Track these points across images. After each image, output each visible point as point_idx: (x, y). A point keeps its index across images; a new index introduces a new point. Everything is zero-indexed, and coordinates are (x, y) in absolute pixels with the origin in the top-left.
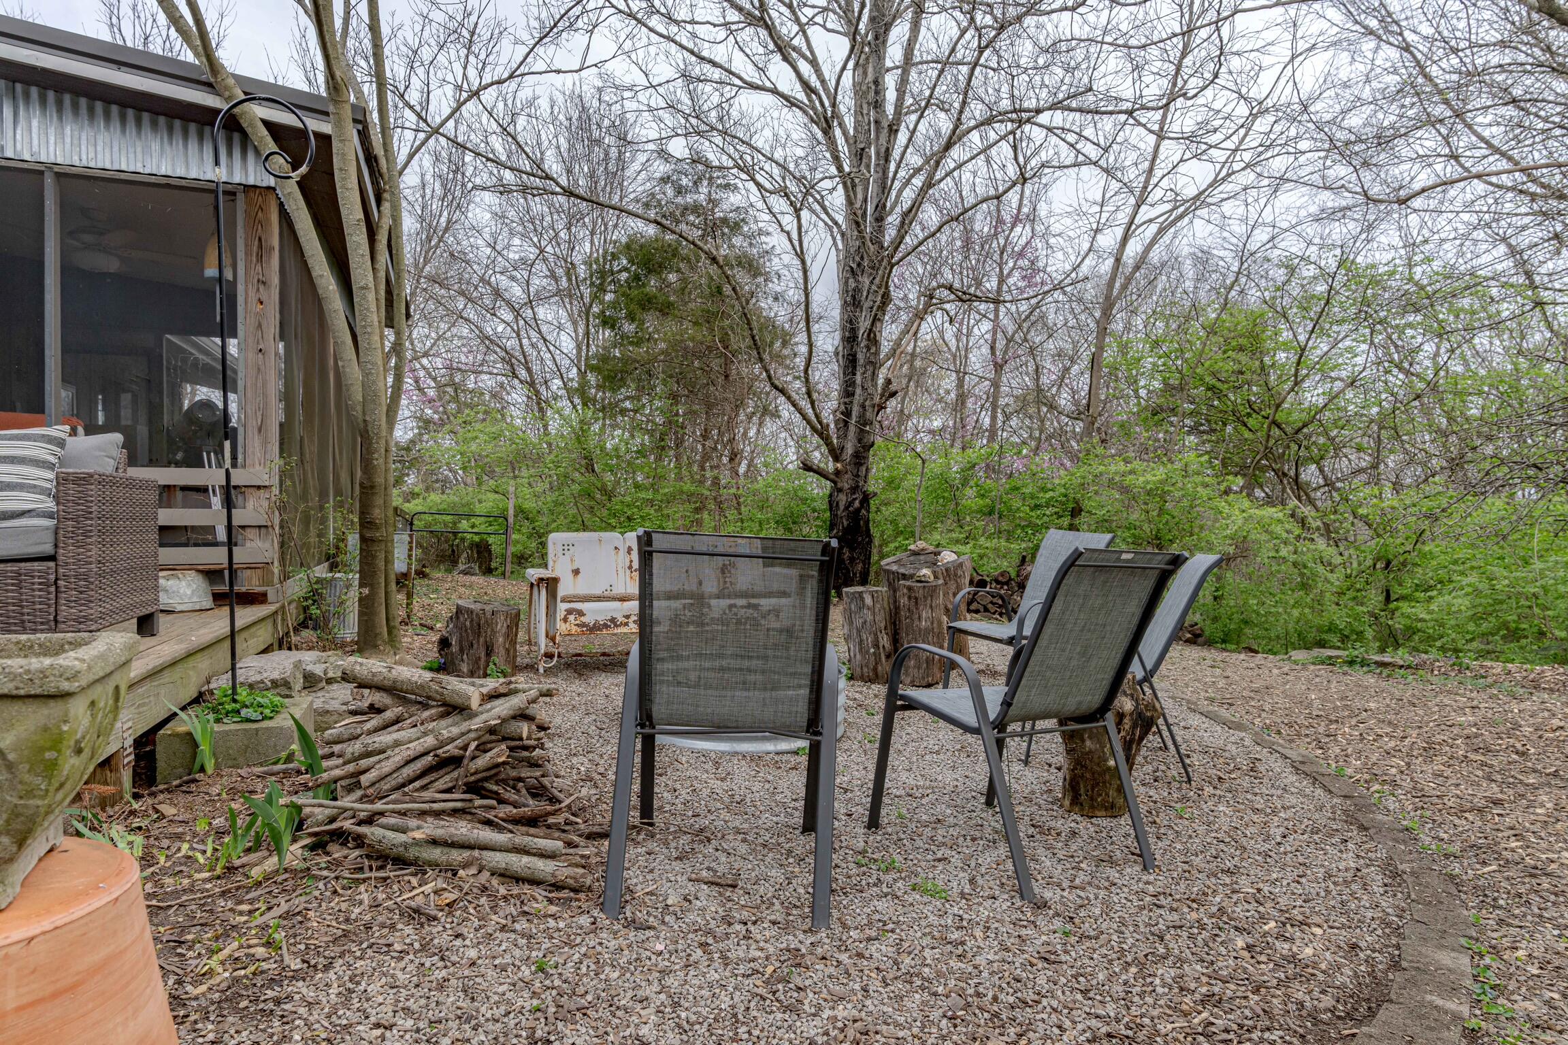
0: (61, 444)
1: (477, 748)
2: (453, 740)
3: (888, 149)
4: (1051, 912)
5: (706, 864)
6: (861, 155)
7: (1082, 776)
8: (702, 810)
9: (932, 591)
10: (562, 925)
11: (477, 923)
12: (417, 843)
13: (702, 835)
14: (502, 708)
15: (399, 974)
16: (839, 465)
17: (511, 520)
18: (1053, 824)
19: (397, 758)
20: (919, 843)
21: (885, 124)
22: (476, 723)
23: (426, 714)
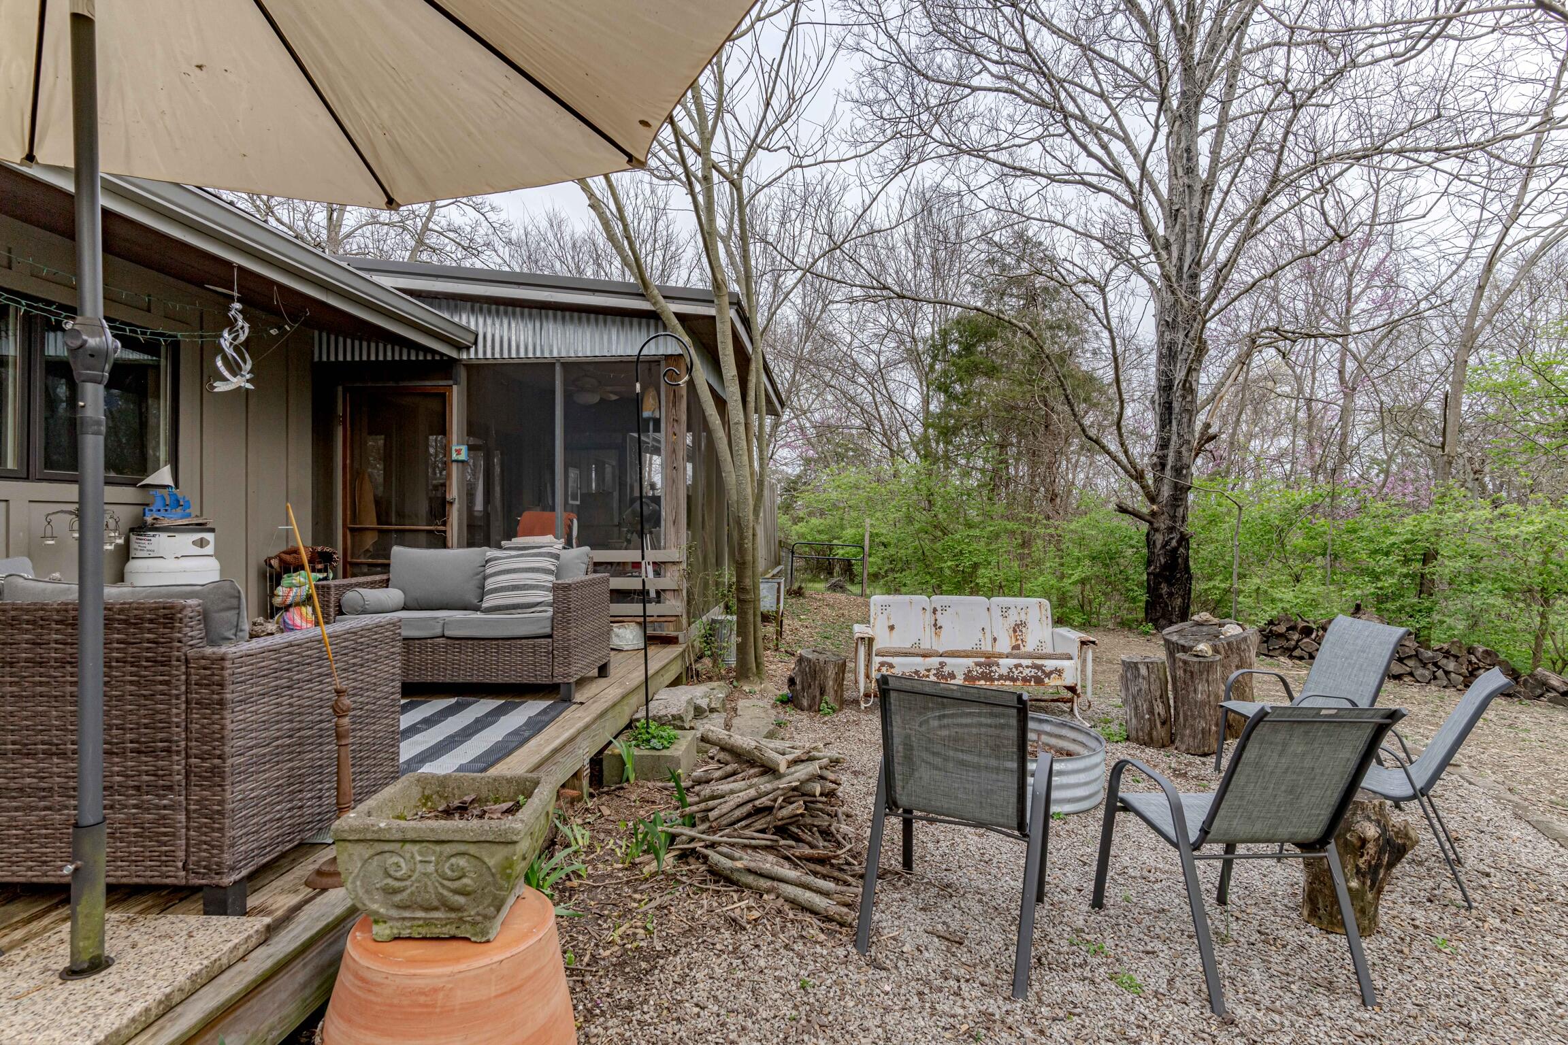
0: (557, 557)
1: (784, 801)
2: (768, 794)
3: (1201, 211)
4: (1237, 1030)
5: (944, 919)
6: (1176, 216)
7: (1320, 891)
8: (954, 866)
9: (1209, 667)
10: (825, 952)
11: (770, 938)
12: (738, 870)
13: (947, 890)
14: (802, 771)
15: (716, 968)
16: (1155, 507)
17: (867, 549)
18: (1282, 933)
19: (732, 803)
20: (1135, 931)
21: (1198, 187)
22: (783, 783)
23: (752, 771)
